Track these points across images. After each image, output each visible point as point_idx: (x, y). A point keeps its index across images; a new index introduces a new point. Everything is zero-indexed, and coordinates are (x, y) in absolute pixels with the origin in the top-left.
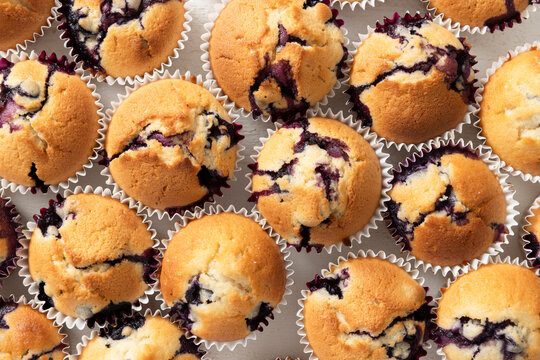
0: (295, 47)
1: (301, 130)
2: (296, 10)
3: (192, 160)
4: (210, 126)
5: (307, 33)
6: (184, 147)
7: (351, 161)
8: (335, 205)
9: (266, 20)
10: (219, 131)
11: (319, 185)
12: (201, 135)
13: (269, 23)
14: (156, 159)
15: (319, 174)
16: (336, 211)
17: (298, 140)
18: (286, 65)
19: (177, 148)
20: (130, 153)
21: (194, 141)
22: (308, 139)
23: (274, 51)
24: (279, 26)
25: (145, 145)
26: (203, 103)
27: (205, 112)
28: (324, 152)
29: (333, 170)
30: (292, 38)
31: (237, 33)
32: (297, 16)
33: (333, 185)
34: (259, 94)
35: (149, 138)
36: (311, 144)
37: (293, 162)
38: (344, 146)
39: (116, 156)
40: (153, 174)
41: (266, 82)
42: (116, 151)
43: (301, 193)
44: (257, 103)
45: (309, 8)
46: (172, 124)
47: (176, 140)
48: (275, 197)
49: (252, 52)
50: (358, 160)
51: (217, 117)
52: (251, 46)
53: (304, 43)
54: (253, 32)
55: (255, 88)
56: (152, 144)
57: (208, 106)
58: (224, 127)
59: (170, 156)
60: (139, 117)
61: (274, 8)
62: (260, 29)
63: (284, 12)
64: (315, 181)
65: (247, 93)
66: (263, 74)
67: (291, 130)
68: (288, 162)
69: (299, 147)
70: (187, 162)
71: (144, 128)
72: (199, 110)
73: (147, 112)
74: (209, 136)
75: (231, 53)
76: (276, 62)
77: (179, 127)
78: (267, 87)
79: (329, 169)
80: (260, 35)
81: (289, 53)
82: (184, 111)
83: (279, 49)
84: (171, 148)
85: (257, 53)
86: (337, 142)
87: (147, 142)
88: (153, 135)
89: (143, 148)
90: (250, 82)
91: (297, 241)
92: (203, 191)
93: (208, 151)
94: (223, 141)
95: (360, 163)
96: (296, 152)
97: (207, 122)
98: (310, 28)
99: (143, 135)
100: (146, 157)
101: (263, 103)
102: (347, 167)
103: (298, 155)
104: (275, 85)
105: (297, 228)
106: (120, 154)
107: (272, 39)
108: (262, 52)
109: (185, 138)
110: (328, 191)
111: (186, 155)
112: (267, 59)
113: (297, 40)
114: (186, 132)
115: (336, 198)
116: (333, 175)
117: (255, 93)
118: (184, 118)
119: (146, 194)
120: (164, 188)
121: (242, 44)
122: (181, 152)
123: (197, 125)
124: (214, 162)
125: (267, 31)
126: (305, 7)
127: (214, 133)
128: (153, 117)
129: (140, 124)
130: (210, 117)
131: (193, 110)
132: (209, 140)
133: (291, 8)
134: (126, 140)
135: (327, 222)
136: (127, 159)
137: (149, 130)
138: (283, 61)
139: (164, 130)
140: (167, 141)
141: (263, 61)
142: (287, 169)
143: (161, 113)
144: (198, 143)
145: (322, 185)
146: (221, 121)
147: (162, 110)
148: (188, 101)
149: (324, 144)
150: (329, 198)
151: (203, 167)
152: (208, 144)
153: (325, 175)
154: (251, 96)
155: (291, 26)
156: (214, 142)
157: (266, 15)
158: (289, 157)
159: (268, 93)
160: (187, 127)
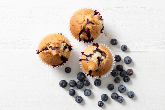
0: (91, 25)
1: (96, 47)
2: (92, 16)
3: (59, 54)
4: (64, 46)
5: (94, 21)
6: (58, 51)
7: (106, 58)
8: (100, 67)
9: (84, 18)
10: (66, 47)
11: (97, 62)
12: (62, 48)
13: (85, 18)
14: (50, 53)
15: (98, 59)
16: (99, 69)
17: (95, 49)
18: (88, 29)
19: (56, 51)
20: (44, 51)
21: (60, 49)
22: (97, 50)
23: (86, 25)
24: (88, 19)
25: (48, 50)
26: (63, 40)
27: (64, 42)
28: (100, 54)
29: (102, 59)
30: (90, 22)
31: (77, 20)
32: (92, 17)
33: (100, 62)
34: (81, 36)
35: (49, 48)
36: (98, 51)
37: (92, 54)
38: (106, 54)
39: (41, 52)
40: (50, 57)
41: (83, 33)
42: (41, 50)
43: (93, 62)
44: (81, 38)
45: (95, 15)
46: (55, 45)
47: (56, 49)
48: (86, 61)
49: (80, 25)
50: (108, 58)
51: (66, 44)
52: (80, 24)
53: (93, 24)
54: (81, 20)
55: (80, 34)
56: (50, 50)
57: (64, 41)
58: (68, 46)
59: (54, 53)
60: (47, 43)
61: (86, 15)
62: (83, 20)
63: (89, 16)
64: (96, 61)
65: (78, 35)
66: (83, 31)
67: (94, 47)
68: (91, 54)
69: (95, 51)
70: (58, 55)
71: (48, 46)
72: (62, 42)
73: (49, 42)
74: (64, 48)
75: (75, 25)
76: (86, 28)
77: (57, 46)
78: (83, 34)
79: (101, 59)
80: (82, 21)
81: (89, 26)
82: (58, 42)
83: (87, 25)
84: (54, 51)
85: (82, 25)
86: (104, 52)
87: (49, 49)
88: (50, 47)
89: (47, 50)
90: (79, 32)
91: (88, 73)
92: (62, 62)
93: (63, 52)
94: (67, 50)
95: (108, 59)
96: (94, 52)
97: (64, 45)
98: (95, 20)
99: (48, 47)
100: (48, 53)
101: (82, 38)
102: (105, 59)
103: (94, 53)
104: (85, 34)
105: (89, 70)
106: (42, 51)
107: (85, 22)
108: (83, 25)
109: (58, 48)
110: (99, 64)
111: (58, 53)
112: (84, 27)
113: (92, 23)
114: (58, 47)
115: (100, 66)
116: (101, 60)
117: (80, 35)
118: (58, 44)
119: (48, 61)
120: (52, 60)
121: (78, 23)
122: (57, 52)
123: (61, 45)
124: (65, 55)
125: (84, 20)
126: (94, 15)
127: (65, 48)
128: (51, 43)
129: (47, 44)
130: (65, 44)
131: (60, 42)
132: (64, 49)
133: (91, 15)
134: (44, 48)
135: (97, 71)
136: (43, 53)
137: (49, 46)
138: (88, 28)
139: (53, 46)
140: (54, 49)
141: (83, 28)
142: (90, 56)
143: (53, 42)
144: (61, 50)
145: (98, 62)
146: (67, 45)
147: (53, 41)
148: (60, 39)
149: (101, 52)
150: (99, 65)
151: (62, 56)
152: (64, 50)
153: (99, 59)
154: (79, 36)
155: (90, 19)
156: (65, 50)
157: (85, 16)
158: (92, 53)
159: (83, 36)
160: (59, 46)
